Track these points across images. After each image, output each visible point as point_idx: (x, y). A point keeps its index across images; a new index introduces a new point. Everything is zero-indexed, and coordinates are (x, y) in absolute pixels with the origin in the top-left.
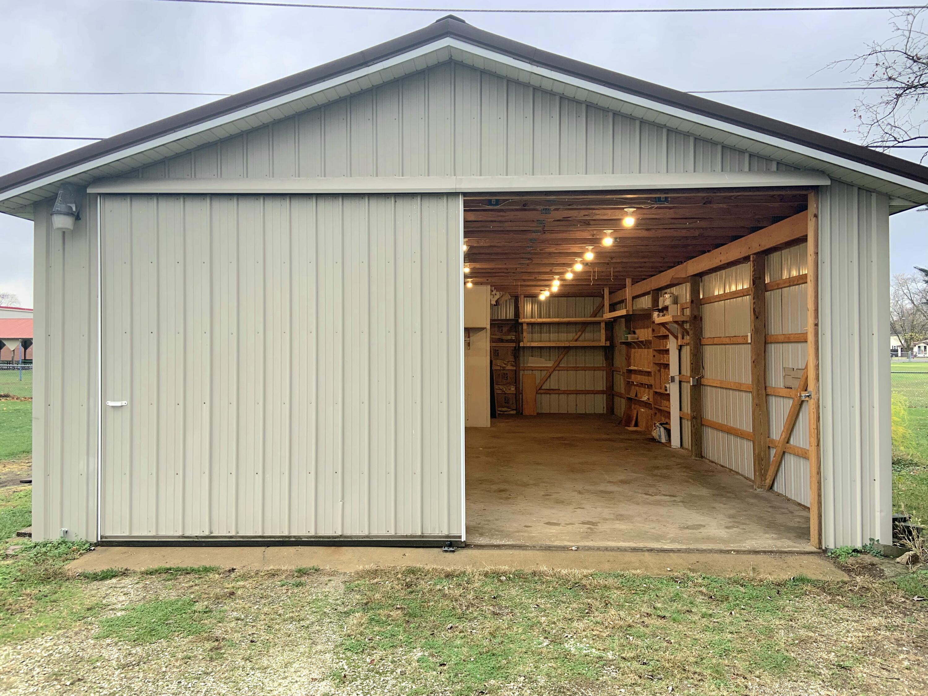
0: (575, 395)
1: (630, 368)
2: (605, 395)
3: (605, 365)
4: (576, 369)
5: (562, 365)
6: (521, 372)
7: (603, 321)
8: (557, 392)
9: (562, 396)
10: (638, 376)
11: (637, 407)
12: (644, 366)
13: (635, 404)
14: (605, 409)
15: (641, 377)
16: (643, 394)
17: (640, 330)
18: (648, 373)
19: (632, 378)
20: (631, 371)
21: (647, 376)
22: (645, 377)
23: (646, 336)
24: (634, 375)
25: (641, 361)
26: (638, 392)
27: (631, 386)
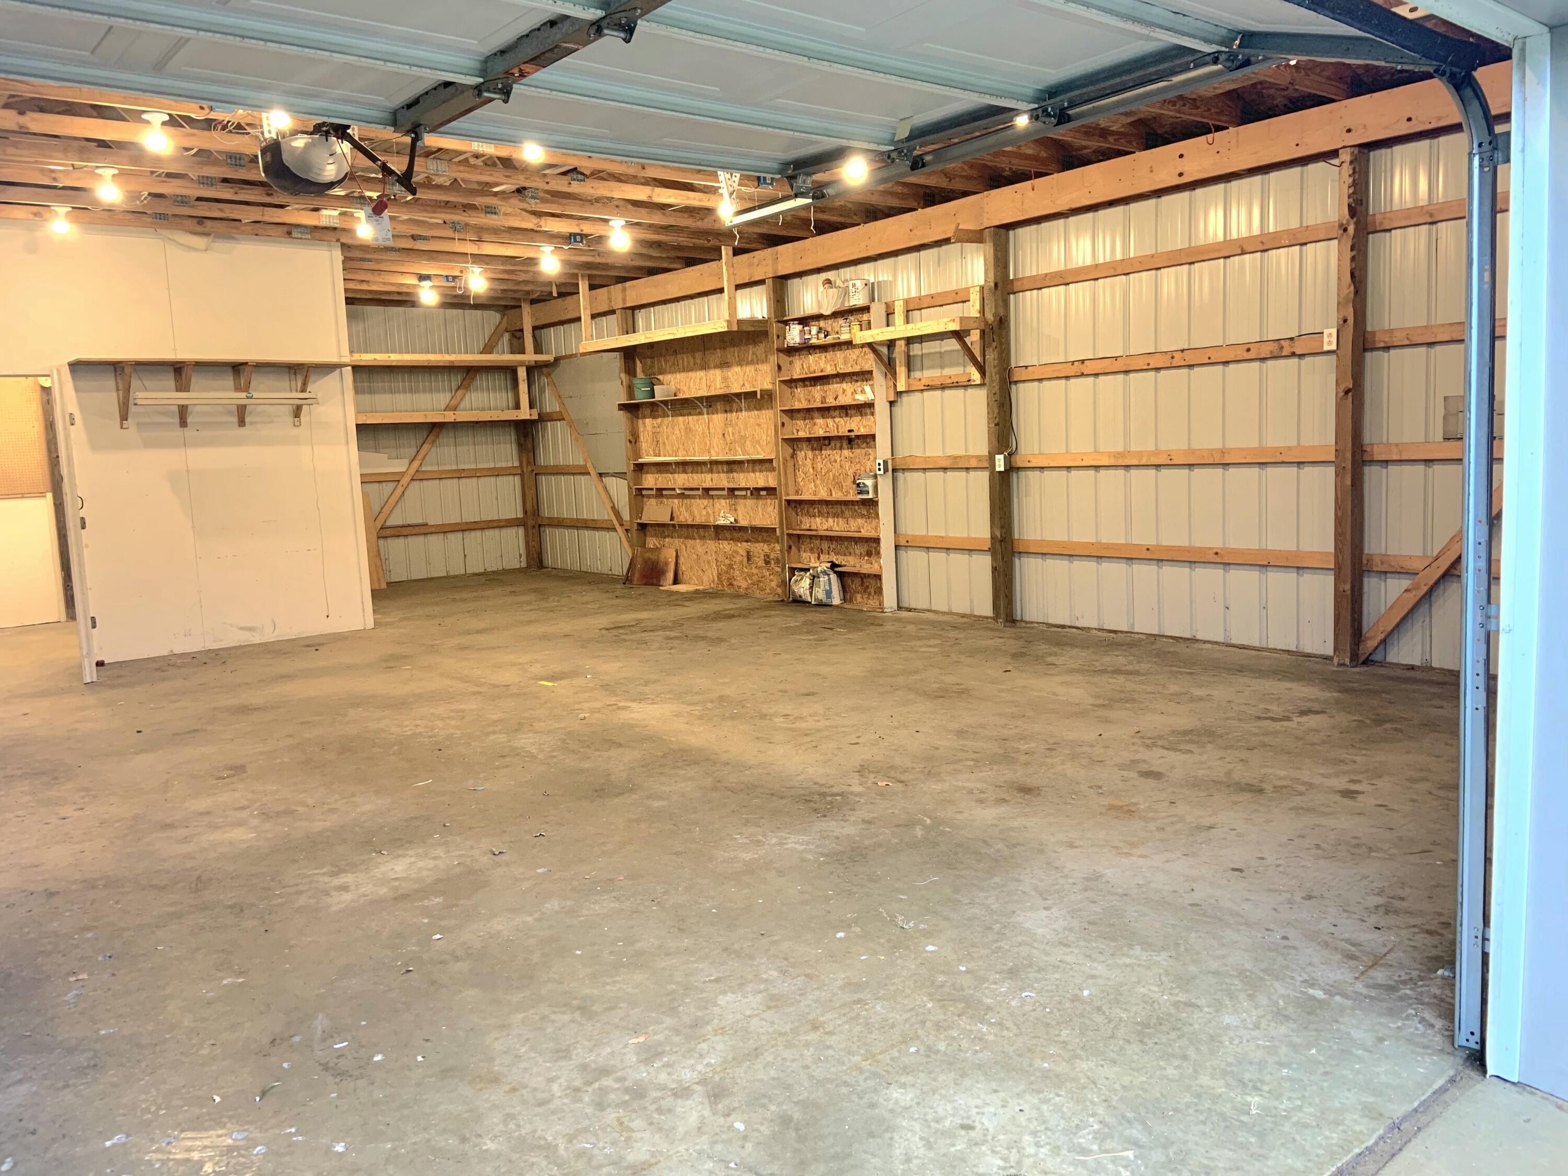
0: (460, 535)
1: (641, 461)
2: (521, 530)
3: (516, 464)
4: (460, 475)
5: (429, 468)
7: (522, 363)
8: (422, 530)
9: (433, 539)
10: (676, 475)
11: (677, 543)
12: (709, 452)
13: (668, 536)
14: (524, 559)
15: (695, 476)
16: (708, 513)
17: (682, 374)
18: (732, 465)
19: (650, 480)
20: (645, 468)
21: (723, 472)
22: (715, 476)
23: (718, 386)
24: (657, 475)
25: (693, 442)
26: (683, 509)
27: (645, 499)
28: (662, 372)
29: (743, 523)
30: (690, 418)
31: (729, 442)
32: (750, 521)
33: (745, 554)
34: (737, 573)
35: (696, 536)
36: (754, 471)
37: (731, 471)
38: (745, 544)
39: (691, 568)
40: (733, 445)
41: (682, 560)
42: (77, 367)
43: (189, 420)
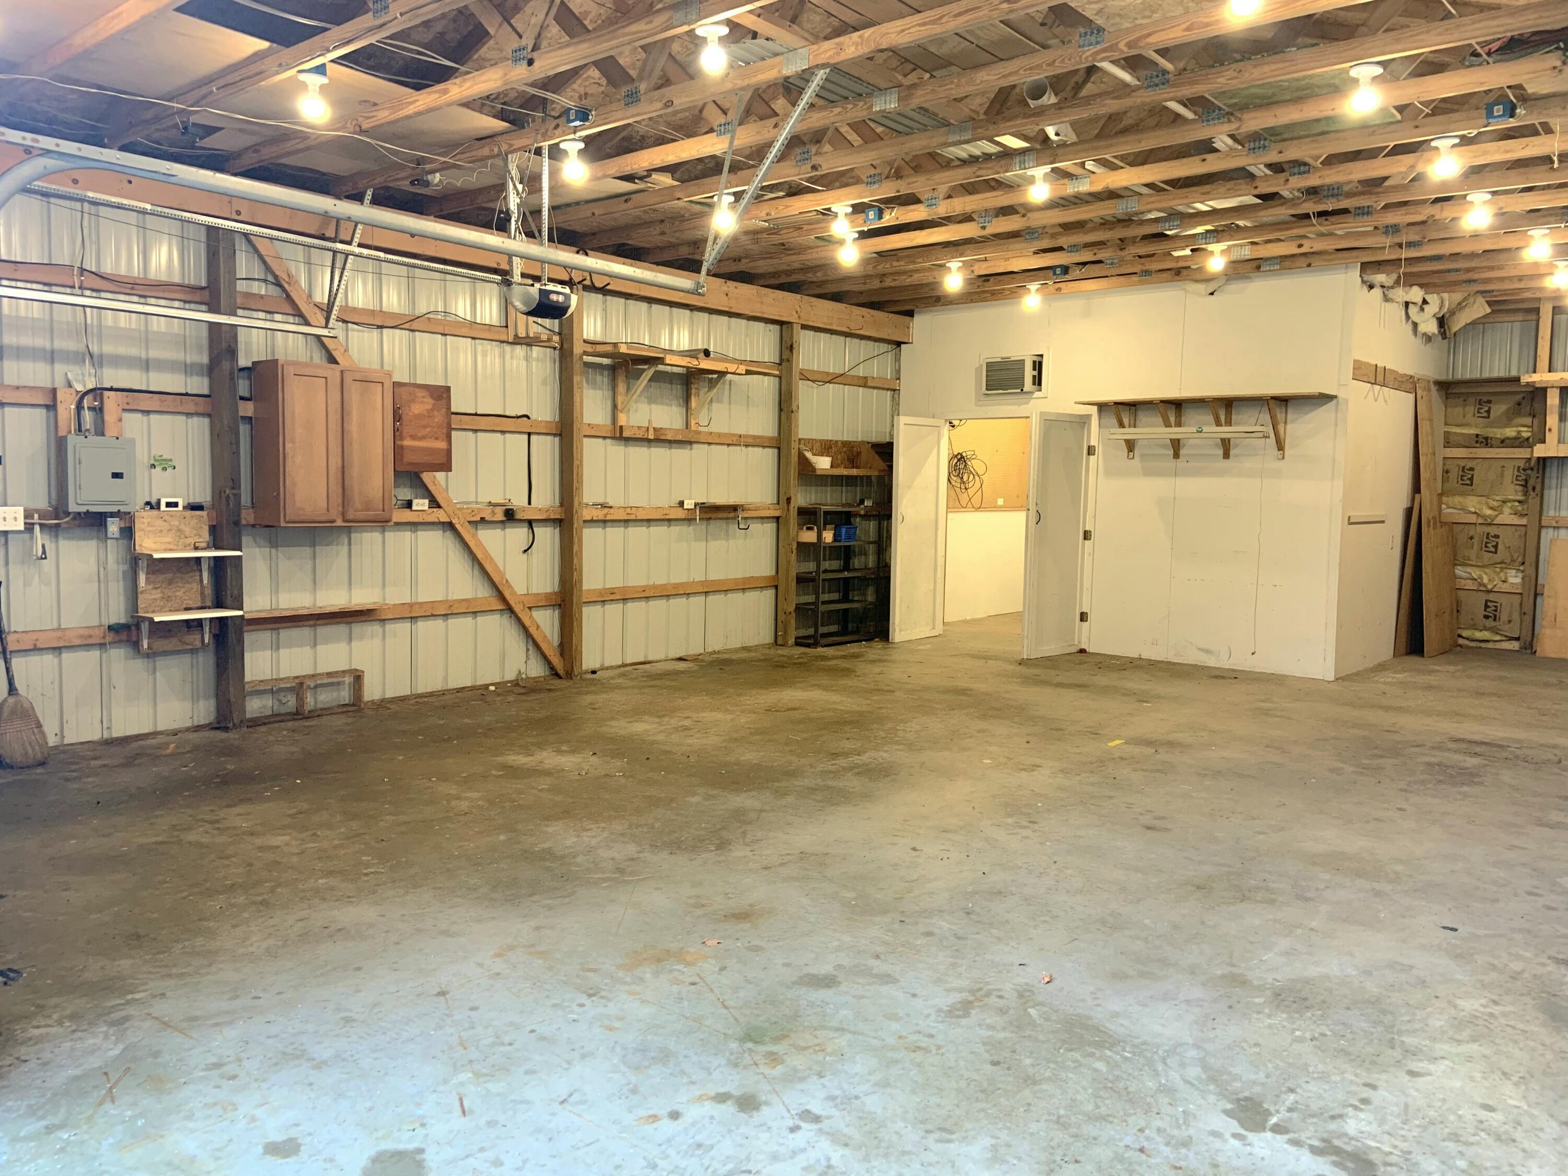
6: (1547, 534)
42: (1102, 407)
43: (1182, 452)
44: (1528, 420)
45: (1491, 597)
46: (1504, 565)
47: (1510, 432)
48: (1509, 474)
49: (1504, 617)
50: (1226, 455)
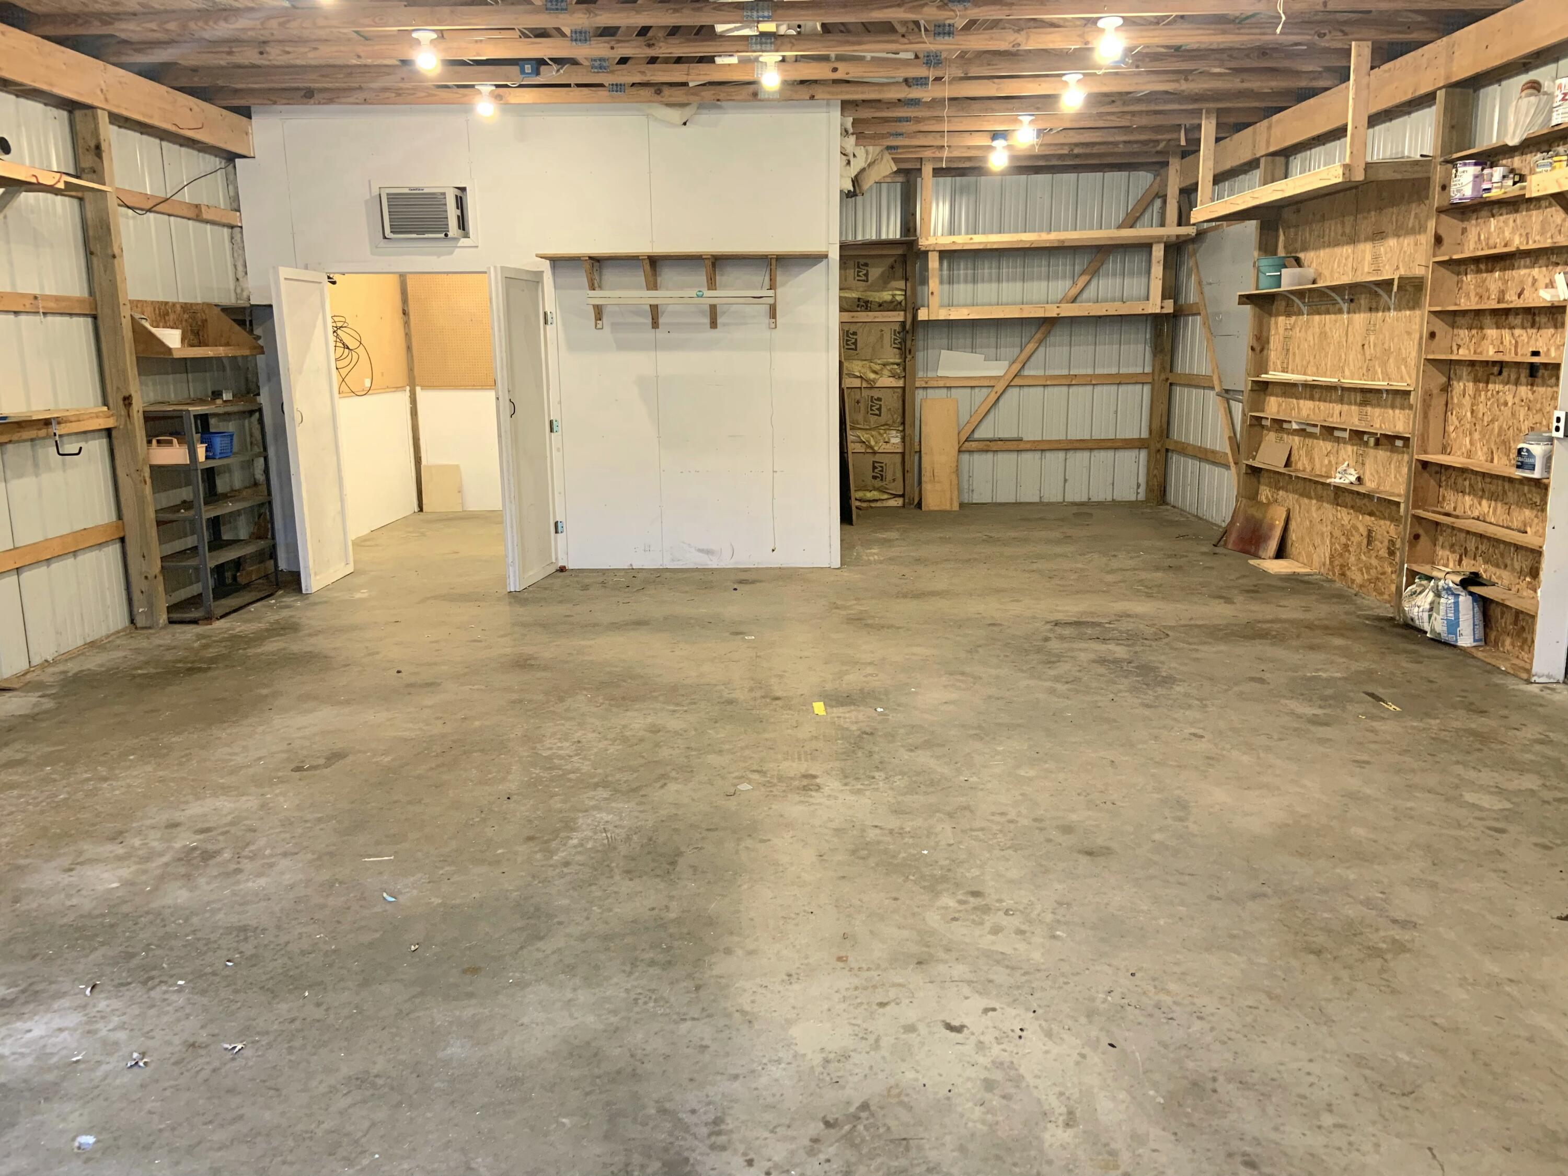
0: (1061, 455)
1: (1264, 377)
2: (1143, 454)
3: (1148, 369)
4: (1070, 381)
5: (1032, 373)
6: (920, 394)
7: (1159, 239)
8: (1013, 445)
9: (1026, 457)
10: (1302, 402)
11: (1288, 499)
12: (1343, 372)
13: (1282, 488)
14: (1142, 490)
15: (1322, 405)
16: (1330, 462)
17: (1327, 250)
18: (1368, 396)
19: (1274, 407)
20: (1270, 386)
21: (1356, 404)
22: (1346, 407)
23: (1366, 270)
24: (1280, 399)
25: (1326, 356)
26: (1303, 452)
27: (1265, 432)
28: (1305, 249)
29: (1370, 485)
30: (1328, 317)
31: (1368, 357)
32: (1379, 485)
33: (1365, 534)
34: (1352, 559)
35: (1313, 494)
36: (1393, 407)
37: (1364, 403)
38: (1367, 517)
39: (1303, 539)
40: (1371, 364)
41: (1293, 525)
43: (661, 321)
44: (901, 284)
45: (878, 458)
46: (888, 426)
47: (886, 296)
48: (888, 338)
49: (889, 476)
50: (714, 324)
